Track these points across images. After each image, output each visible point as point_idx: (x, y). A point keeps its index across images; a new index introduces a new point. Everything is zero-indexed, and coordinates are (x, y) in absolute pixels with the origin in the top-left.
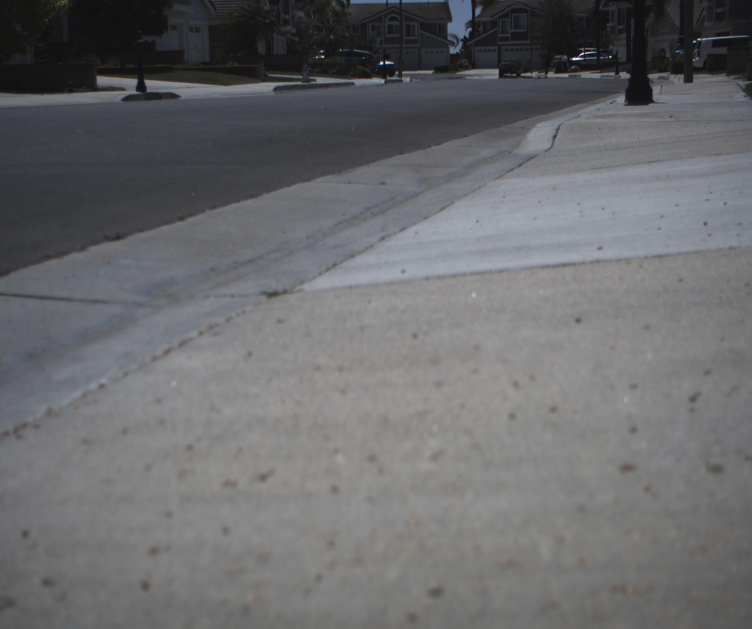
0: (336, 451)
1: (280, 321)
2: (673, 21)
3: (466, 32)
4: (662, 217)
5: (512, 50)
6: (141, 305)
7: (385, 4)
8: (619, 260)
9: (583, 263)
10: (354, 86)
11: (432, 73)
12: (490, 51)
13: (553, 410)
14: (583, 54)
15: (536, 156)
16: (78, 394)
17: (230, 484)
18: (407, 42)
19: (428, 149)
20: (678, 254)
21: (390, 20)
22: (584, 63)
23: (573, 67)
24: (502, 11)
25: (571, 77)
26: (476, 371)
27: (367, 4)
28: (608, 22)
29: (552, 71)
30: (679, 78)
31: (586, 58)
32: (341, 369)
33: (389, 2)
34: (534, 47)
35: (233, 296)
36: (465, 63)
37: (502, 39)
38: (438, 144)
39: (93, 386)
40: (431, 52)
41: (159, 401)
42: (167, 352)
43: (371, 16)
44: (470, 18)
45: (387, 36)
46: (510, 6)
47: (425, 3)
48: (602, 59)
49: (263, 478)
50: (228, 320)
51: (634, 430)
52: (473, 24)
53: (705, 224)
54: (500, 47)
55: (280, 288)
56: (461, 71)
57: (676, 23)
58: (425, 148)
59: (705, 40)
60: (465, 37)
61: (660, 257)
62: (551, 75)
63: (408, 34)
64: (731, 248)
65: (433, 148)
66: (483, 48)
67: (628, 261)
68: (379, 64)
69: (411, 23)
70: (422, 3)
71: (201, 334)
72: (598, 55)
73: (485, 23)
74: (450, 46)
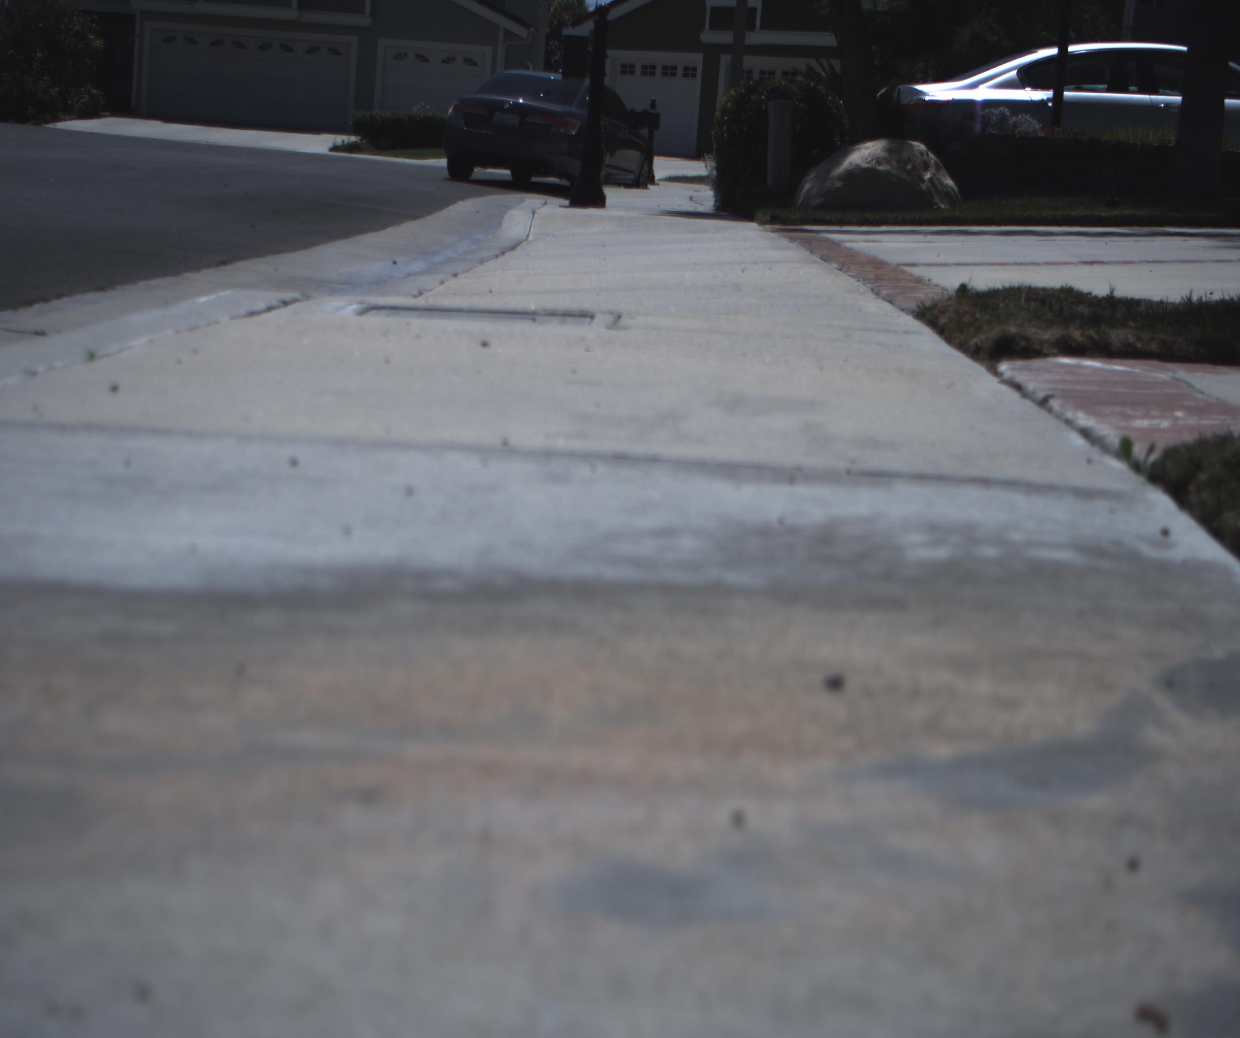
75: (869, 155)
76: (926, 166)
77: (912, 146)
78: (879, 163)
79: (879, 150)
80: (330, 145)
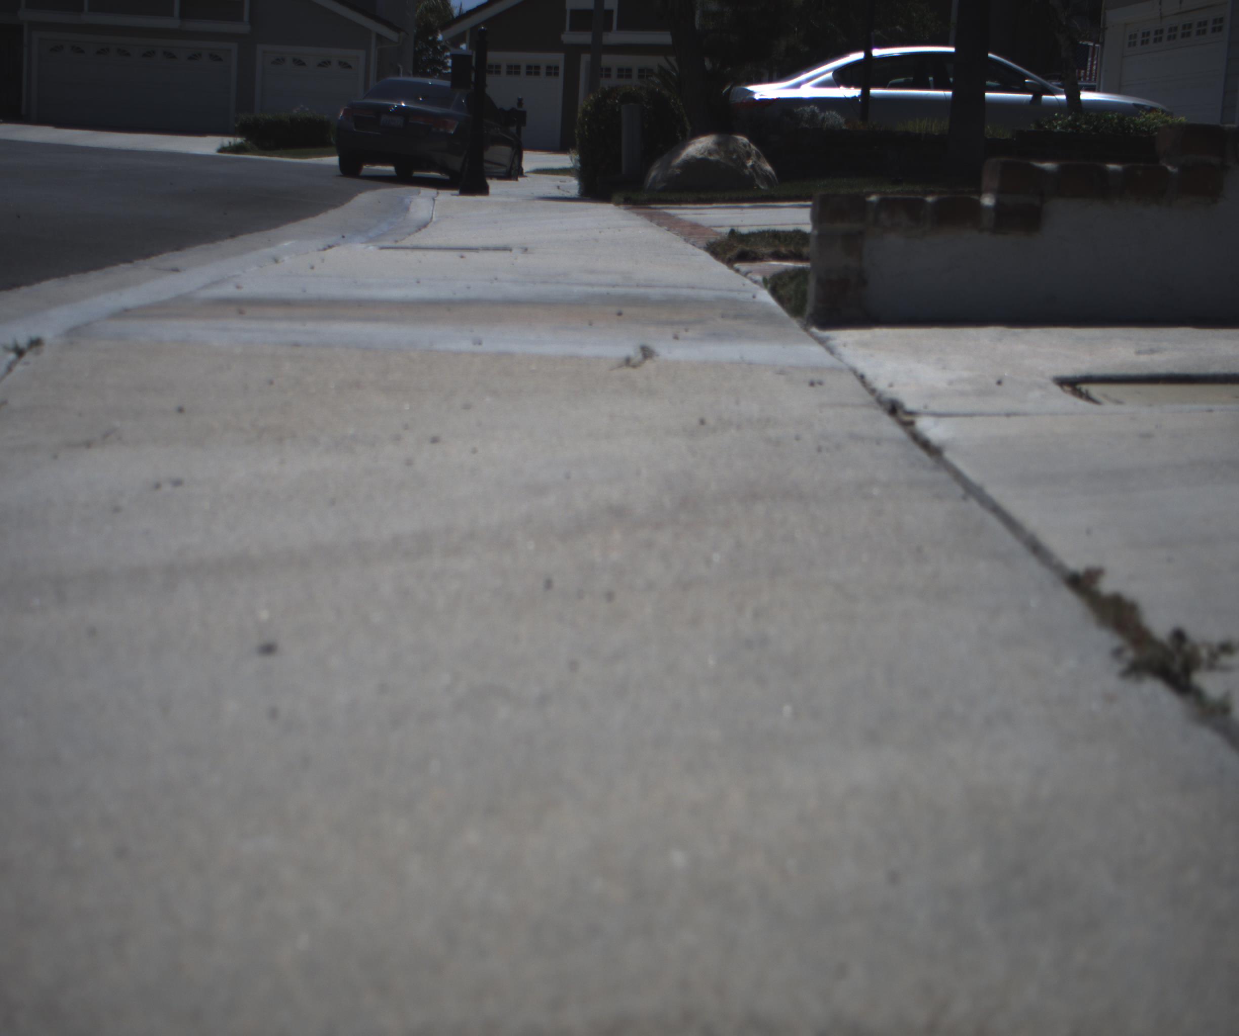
12: (533, 70)
40: (299, 63)
54: (572, 53)
75: (702, 147)
76: (749, 155)
77: (737, 140)
78: (710, 152)
79: (710, 144)
80: (218, 146)
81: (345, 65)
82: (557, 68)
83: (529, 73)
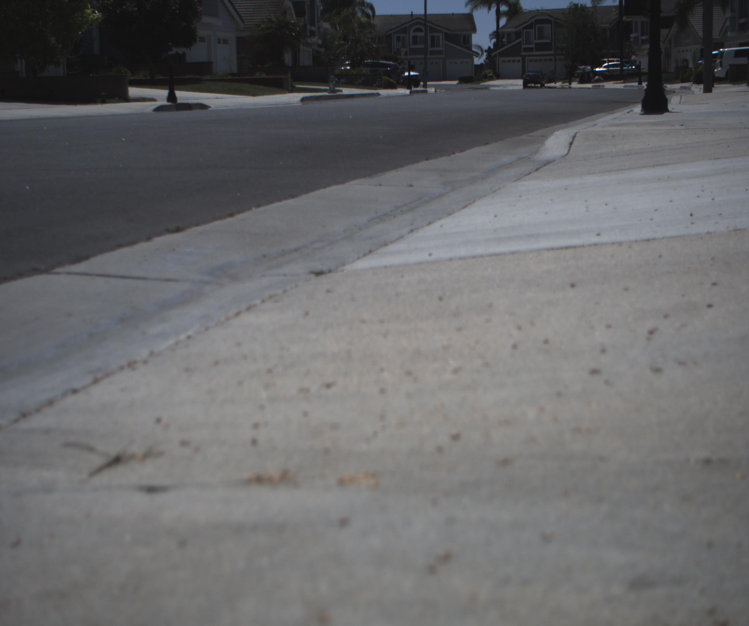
0: (382, 370)
1: (328, 291)
2: (696, 31)
3: (491, 43)
4: (656, 210)
5: (536, 61)
6: (207, 283)
7: (410, 15)
8: (613, 243)
9: (583, 246)
10: (380, 96)
11: (457, 84)
12: (514, 61)
13: (546, 342)
14: (606, 64)
15: (553, 161)
16: (171, 342)
17: (304, 391)
18: (432, 53)
19: (452, 156)
20: (663, 238)
21: (415, 31)
22: (607, 73)
23: (597, 77)
24: (526, 22)
25: (594, 87)
26: (488, 321)
27: (392, 15)
28: (632, 33)
29: (576, 81)
30: (700, 89)
31: (610, 69)
32: (382, 322)
33: (413, 14)
34: (558, 57)
35: (285, 275)
36: (489, 73)
37: (526, 50)
38: (462, 151)
39: (182, 337)
40: (456, 63)
41: (239, 344)
42: (238, 314)
43: (396, 28)
44: (495, 29)
45: (412, 47)
46: (534, 17)
47: (449, 14)
48: (625, 69)
49: (329, 386)
50: (285, 292)
51: (603, 351)
52: (497, 35)
53: (691, 215)
54: (524, 57)
55: (325, 268)
56: (486, 82)
57: (699, 34)
58: (450, 155)
59: (727, 51)
60: (489, 48)
61: (648, 240)
62: (575, 85)
63: (433, 45)
64: (708, 233)
65: (457, 154)
66: (507, 59)
67: (620, 244)
68: (404, 74)
69: (436, 34)
70: (447, 14)
71: (263, 301)
72: (621, 65)
73: (509, 34)
74: (474, 57)
81: (466, 63)
82: (520, 60)
83: (513, 62)
